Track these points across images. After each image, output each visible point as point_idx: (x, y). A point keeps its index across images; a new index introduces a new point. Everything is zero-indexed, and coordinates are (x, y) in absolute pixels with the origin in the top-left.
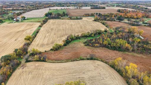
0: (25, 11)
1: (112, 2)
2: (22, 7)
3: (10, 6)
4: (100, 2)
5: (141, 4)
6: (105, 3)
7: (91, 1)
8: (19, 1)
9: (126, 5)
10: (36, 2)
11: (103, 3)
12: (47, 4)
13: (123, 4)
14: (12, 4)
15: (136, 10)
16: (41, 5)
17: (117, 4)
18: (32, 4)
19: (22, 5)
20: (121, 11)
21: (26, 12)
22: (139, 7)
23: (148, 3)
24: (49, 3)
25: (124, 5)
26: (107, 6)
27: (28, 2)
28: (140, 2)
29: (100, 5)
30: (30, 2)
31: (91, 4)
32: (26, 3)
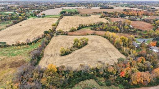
0: (42, 10)
3: (26, 6)
4: (111, 3)
6: (116, 4)
7: (102, 2)
11: (114, 4)
12: (58, 4)
13: (134, 4)
16: (53, 5)
17: (128, 4)
19: (36, 6)
20: (126, 10)
24: (61, 3)
26: (117, 6)
28: (153, 2)
30: (42, 3)
31: (101, 5)
32: (38, 4)
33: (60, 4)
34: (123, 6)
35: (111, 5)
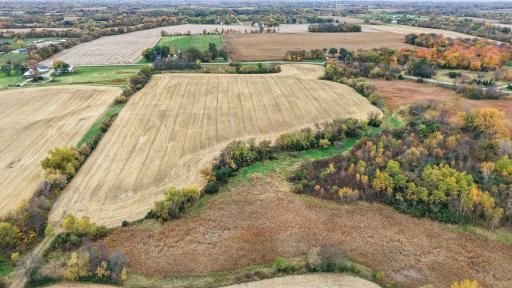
1: (378, 6)
2: (68, 24)
4: (340, 8)
5: (484, 16)
6: (358, 12)
7: (309, 5)
8: (60, 4)
9: (432, 19)
10: (117, 7)
11: (351, 12)
12: (155, 14)
13: (420, 13)
14: (34, 13)
15: (472, 37)
16: (133, 17)
17: (399, 13)
18: (105, 16)
19: (66, 19)
20: (417, 40)
21: (75, 44)
22: (480, 24)
23: (504, 11)
24: (165, 9)
25: (424, 19)
26: (367, 22)
27: (91, 9)
28: (476, 6)
29: (342, 20)
30: (99, 9)
31: (310, 16)
32: (82, 11)
33: (161, 14)
34: (389, 21)
35: (344, 16)
